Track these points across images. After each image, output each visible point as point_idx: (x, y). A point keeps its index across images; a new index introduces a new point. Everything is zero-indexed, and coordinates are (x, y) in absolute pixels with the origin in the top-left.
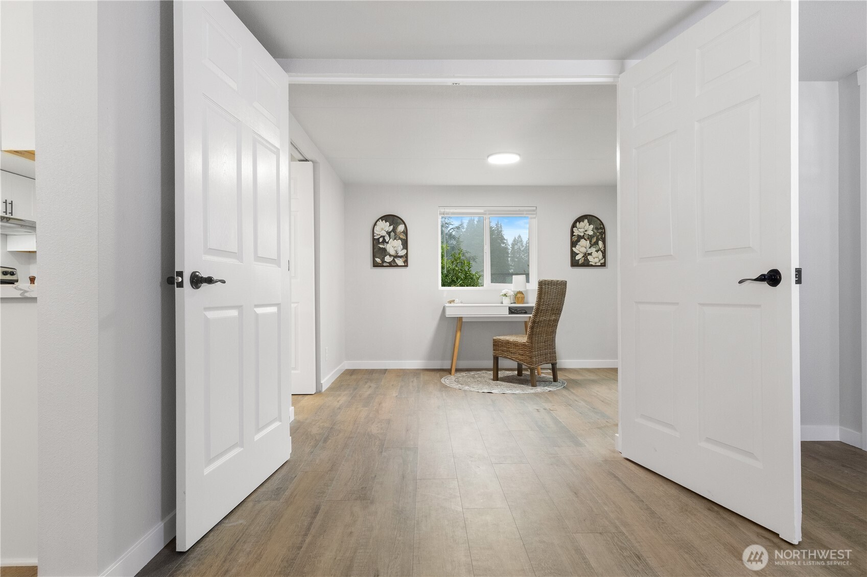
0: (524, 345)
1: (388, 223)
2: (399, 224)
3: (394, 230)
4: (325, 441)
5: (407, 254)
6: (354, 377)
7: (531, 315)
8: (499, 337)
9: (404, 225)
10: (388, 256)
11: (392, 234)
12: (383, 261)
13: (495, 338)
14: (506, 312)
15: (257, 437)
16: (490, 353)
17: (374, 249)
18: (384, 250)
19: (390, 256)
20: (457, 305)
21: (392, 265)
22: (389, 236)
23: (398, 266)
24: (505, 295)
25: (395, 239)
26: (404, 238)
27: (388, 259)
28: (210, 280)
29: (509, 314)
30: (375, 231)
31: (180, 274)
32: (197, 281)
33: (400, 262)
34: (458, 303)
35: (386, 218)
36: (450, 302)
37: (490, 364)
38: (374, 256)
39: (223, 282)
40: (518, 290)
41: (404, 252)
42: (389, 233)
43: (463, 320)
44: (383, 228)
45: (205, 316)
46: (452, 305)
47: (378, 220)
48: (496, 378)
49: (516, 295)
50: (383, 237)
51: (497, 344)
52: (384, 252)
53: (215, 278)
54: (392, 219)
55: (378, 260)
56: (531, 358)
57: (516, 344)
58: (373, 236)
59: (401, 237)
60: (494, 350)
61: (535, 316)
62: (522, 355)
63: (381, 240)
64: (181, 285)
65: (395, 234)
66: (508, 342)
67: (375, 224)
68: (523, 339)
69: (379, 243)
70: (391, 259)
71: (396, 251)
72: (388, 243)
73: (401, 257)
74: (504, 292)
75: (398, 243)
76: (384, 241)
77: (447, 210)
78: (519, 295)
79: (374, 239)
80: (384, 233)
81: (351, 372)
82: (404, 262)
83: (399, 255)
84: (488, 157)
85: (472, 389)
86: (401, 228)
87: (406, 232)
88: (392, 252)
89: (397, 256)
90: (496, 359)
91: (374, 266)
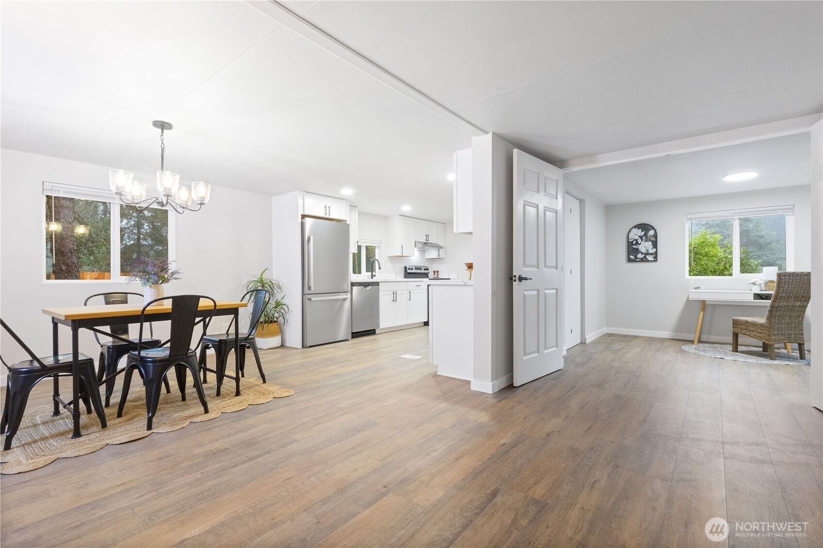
0: (762, 325)
1: (640, 230)
2: (649, 230)
3: (645, 235)
4: (583, 365)
5: (656, 252)
6: (611, 338)
7: (770, 301)
8: (738, 318)
9: (654, 231)
10: (640, 254)
11: (644, 238)
12: (636, 258)
13: (734, 318)
14: (751, 298)
15: (546, 352)
16: (730, 330)
17: (628, 249)
18: (637, 249)
19: (642, 253)
20: (702, 291)
21: (642, 260)
22: (642, 239)
23: (648, 261)
24: (754, 284)
25: (646, 241)
26: (654, 240)
27: (640, 256)
28: (526, 279)
29: (754, 299)
30: (629, 236)
31: (515, 276)
32: (521, 279)
33: (650, 258)
34: (704, 289)
35: (639, 226)
36: (696, 288)
37: (730, 339)
38: (629, 254)
39: (531, 279)
40: (770, 279)
41: (654, 250)
42: (641, 237)
43: (706, 303)
44: (636, 234)
45: (524, 294)
46: (697, 290)
47: (632, 228)
48: (735, 350)
49: (766, 284)
50: (636, 240)
51: (736, 323)
52: (637, 251)
53: (528, 278)
54: (645, 227)
55: (632, 257)
56: (769, 336)
57: (754, 324)
58: (628, 240)
59: (652, 239)
60: (733, 327)
61: (773, 301)
62: (761, 333)
63: (634, 242)
64: (515, 281)
65: (647, 238)
66: (747, 322)
67: (630, 231)
68: (762, 320)
69: (633, 245)
70: (643, 256)
71: (647, 250)
72: (640, 244)
73: (651, 254)
74: (752, 281)
75: (649, 245)
76: (637, 243)
77: (694, 216)
78: (769, 284)
79: (629, 242)
80: (637, 237)
81: (610, 335)
82: (654, 258)
83: (649, 252)
84: (724, 177)
85: (706, 355)
86: (652, 233)
87: (655, 236)
88: (644, 251)
89: (648, 254)
90: (736, 336)
91: (629, 261)
